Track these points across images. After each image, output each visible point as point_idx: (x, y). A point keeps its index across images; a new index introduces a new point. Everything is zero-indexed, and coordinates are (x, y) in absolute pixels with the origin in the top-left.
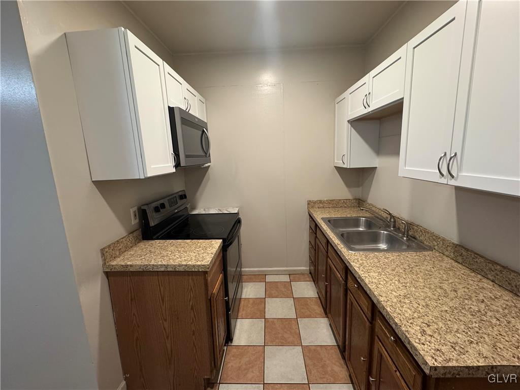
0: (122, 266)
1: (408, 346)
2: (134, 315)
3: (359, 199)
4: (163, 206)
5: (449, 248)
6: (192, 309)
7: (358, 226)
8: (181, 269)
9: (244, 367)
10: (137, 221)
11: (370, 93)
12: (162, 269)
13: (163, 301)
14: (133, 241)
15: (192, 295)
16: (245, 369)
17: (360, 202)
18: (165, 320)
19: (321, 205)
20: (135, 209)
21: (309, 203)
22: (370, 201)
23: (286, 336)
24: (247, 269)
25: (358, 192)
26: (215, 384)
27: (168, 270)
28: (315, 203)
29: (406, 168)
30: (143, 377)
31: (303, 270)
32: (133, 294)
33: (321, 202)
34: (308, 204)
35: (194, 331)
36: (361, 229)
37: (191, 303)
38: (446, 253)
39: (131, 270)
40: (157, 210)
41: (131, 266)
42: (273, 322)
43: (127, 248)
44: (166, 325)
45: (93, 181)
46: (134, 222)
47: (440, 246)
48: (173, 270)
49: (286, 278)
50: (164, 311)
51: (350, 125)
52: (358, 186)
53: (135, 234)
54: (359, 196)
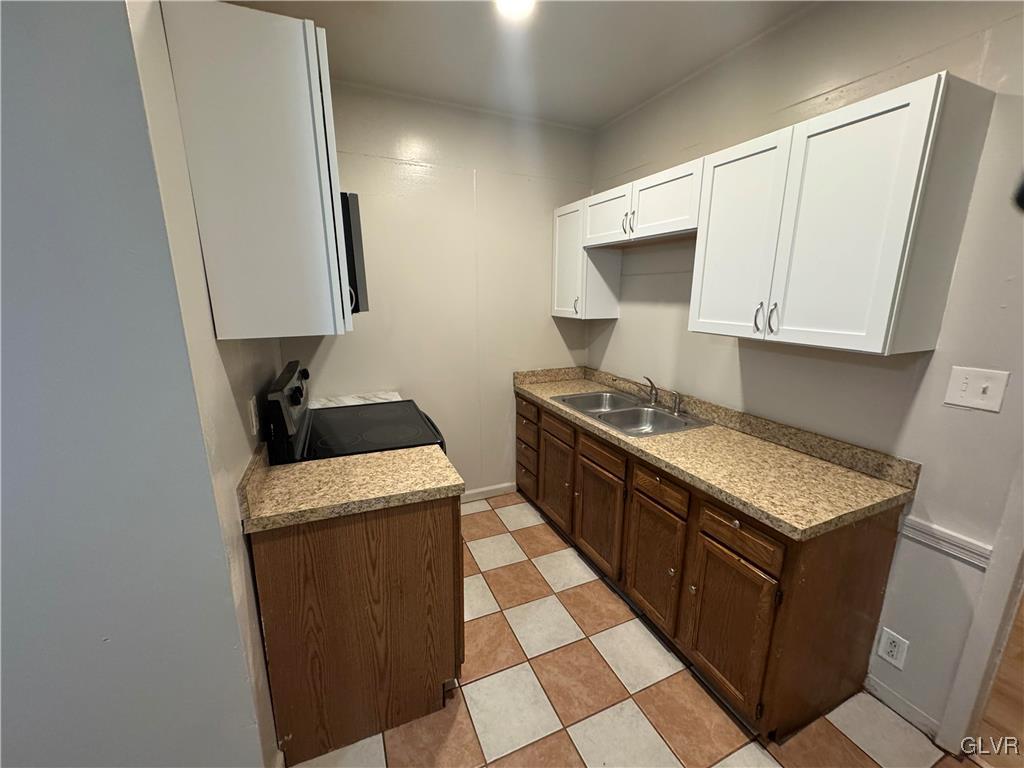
0: (292, 514)
1: (767, 522)
2: (311, 608)
3: (585, 367)
4: (301, 392)
5: (733, 419)
6: (429, 568)
7: (599, 405)
8: (416, 499)
9: (487, 649)
10: (258, 426)
11: (633, 213)
12: (379, 506)
13: (374, 568)
14: (264, 469)
15: (430, 543)
16: (490, 653)
17: (587, 372)
18: (377, 602)
19: (534, 379)
20: (254, 401)
21: (516, 376)
22: (603, 368)
23: (525, 587)
25: (583, 356)
26: (454, 691)
27: (392, 505)
28: (525, 375)
29: (701, 320)
30: (324, 728)
31: (507, 488)
32: (309, 569)
33: (533, 373)
34: (515, 378)
35: (430, 606)
36: (603, 410)
37: (428, 557)
38: (731, 425)
39: (312, 519)
40: (294, 401)
41: (312, 511)
42: (496, 575)
43: (262, 484)
44: (378, 609)
45: (218, 342)
46: (256, 428)
47: (722, 417)
48: (401, 504)
49: (484, 506)
50: (374, 588)
51: (586, 254)
52: (584, 348)
53: (264, 454)
54: (584, 362)
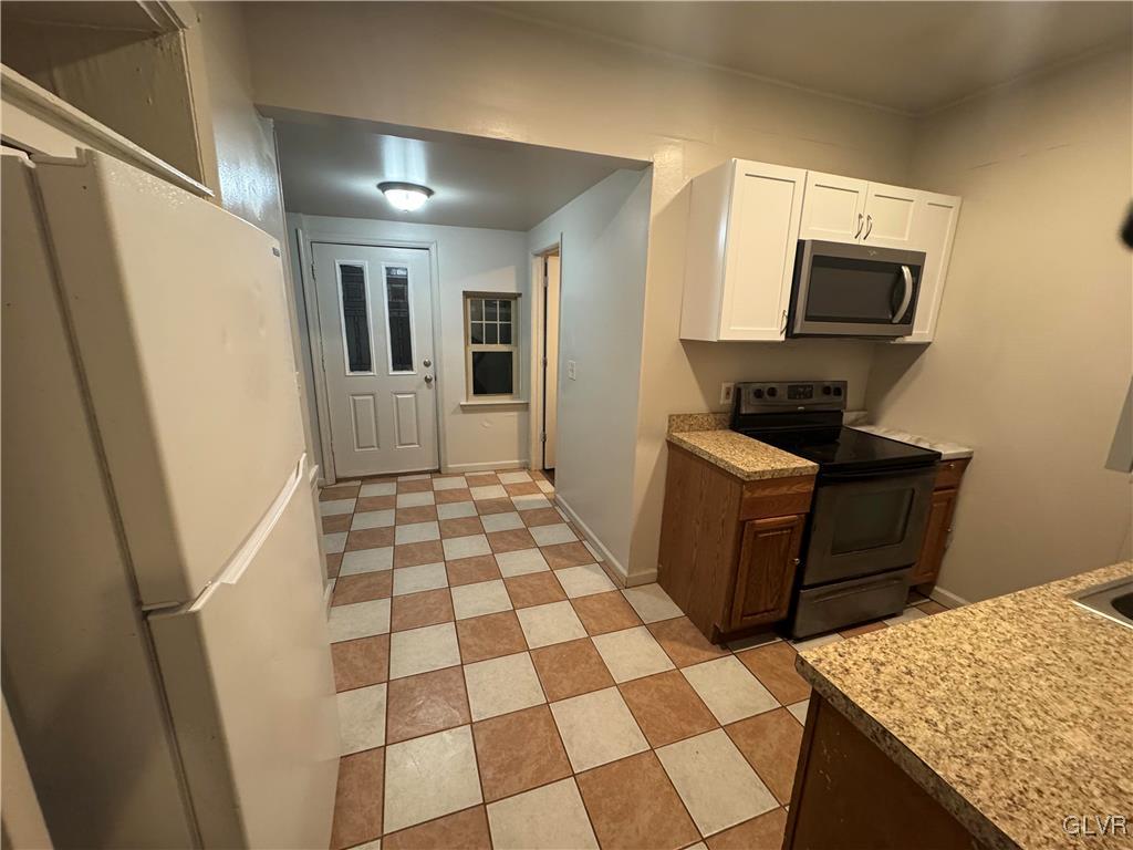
4: (772, 392)
10: (730, 401)
14: (713, 424)
20: (731, 385)
24: (942, 591)
40: (758, 394)
43: (701, 428)
45: (680, 339)
46: (725, 402)
53: (718, 416)
